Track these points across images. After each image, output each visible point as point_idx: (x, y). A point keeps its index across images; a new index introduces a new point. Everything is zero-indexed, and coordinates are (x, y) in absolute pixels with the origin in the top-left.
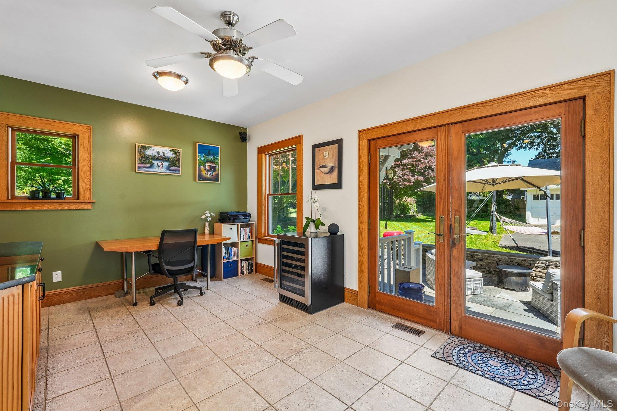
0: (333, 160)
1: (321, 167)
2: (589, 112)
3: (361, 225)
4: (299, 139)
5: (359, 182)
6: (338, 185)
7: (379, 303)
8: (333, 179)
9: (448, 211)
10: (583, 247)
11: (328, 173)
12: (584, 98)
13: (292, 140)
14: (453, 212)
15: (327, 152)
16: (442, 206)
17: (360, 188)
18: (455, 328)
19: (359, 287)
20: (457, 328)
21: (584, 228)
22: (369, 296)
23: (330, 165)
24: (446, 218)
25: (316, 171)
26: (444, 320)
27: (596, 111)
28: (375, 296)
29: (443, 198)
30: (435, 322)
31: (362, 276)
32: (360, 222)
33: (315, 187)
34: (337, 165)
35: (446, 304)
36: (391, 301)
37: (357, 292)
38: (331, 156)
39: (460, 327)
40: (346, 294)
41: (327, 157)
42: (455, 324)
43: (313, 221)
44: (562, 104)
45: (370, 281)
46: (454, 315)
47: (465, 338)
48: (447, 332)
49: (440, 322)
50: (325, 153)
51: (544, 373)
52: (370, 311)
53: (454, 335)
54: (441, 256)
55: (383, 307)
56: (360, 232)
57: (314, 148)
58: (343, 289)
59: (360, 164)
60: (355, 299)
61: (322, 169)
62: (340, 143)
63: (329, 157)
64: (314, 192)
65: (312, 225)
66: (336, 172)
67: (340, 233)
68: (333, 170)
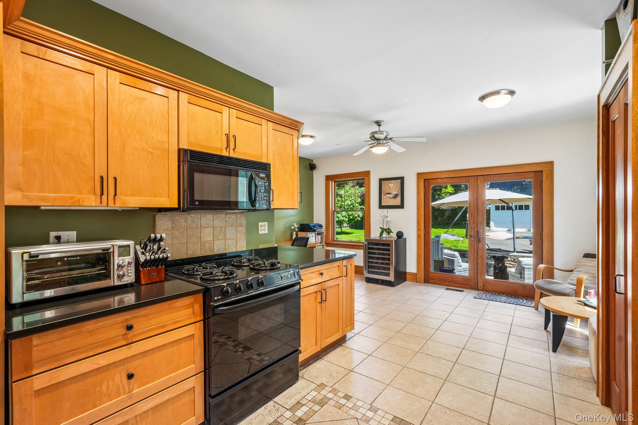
0: (397, 190)
1: (386, 194)
2: (544, 178)
3: (419, 232)
4: (367, 173)
5: (418, 205)
6: (401, 206)
7: (432, 279)
8: (397, 202)
9: (476, 223)
10: (542, 240)
11: (393, 198)
12: (542, 171)
13: (363, 173)
14: (479, 224)
15: (392, 185)
16: (472, 220)
17: (418, 208)
18: (481, 286)
19: (418, 270)
20: (482, 286)
21: (542, 231)
22: (424, 275)
23: (395, 193)
24: (475, 227)
25: (382, 196)
26: (474, 283)
27: (547, 178)
28: (429, 275)
29: (473, 216)
30: (468, 285)
31: (420, 264)
32: (419, 230)
33: (381, 207)
34: (400, 193)
35: (475, 274)
36: (440, 276)
37: (416, 274)
38: (395, 187)
39: (483, 286)
40: (407, 276)
41: (392, 187)
42: (480, 285)
43: (385, 230)
44: (533, 173)
45: (426, 265)
46: (480, 280)
47: (486, 291)
48: (476, 290)
49: (472, 285)
50: (390, 186)
51: (526, 299)
52: (425, 284)
53: (480, 290)
54: (472, 248)
55: (435, 281)
56: (419, 236)
57: (381, 180)
58: (406, 272)
59: (418, 194)
60: (415, 278)
61: (388, 195)
62: (402, 179)
63: (393, 188)
64: (381, 210)
65: (385, 232)
66: (399, 198)
67: (404, 237)
68: (396, 196)
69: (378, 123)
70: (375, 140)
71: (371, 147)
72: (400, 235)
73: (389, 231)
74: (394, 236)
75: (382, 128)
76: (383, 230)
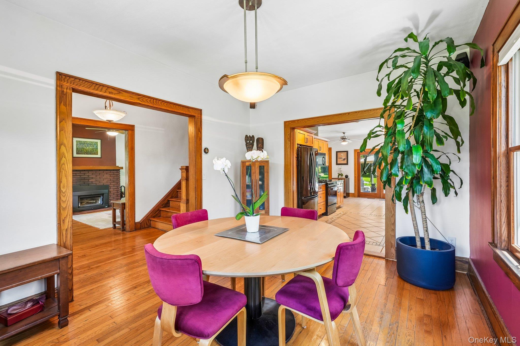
4: (330, 149)
5: (355, 163)
6: (347, 164)
7: (361, 195)
8: (345, 162)
11: (343, 160)
17: (355, 165)
19: (355, 192)
22: (358, 194)
23: (344, 158)
25: (338, 159)
28: (360, 193)
31: (355, 189)
32: (355, 174)
33: (337, 164)
34: (346, 158)
35: (379, 192)
36: (365, 194)
38: (344, 155)
40: (350, 195)
42: (382, 196)
45: (358, 190)
46: (381, 194)
48: (380, 198)
49: (378, 196)
50: (341, 155)
52: (358, 197)
53: (382, 198)
54: (378, 181)
56: (355, 177)
57: (337, 152)
58: (349, 193)
59: (355, 158)
60: (353, 195)
61: (340, 159)
62: (347, 152)
63: (343, 155)
64: (338, 166)
65: (340, 176)
66: (346, 160)
67: (348, 177)
68: (344, 159)
69: (344, 133)
70: (344, 139)
71: (342, 142)
72: (347, 177)
73: (342, 175)
74: (344, 177)
75: (345, 135)
76: (339, 175)
